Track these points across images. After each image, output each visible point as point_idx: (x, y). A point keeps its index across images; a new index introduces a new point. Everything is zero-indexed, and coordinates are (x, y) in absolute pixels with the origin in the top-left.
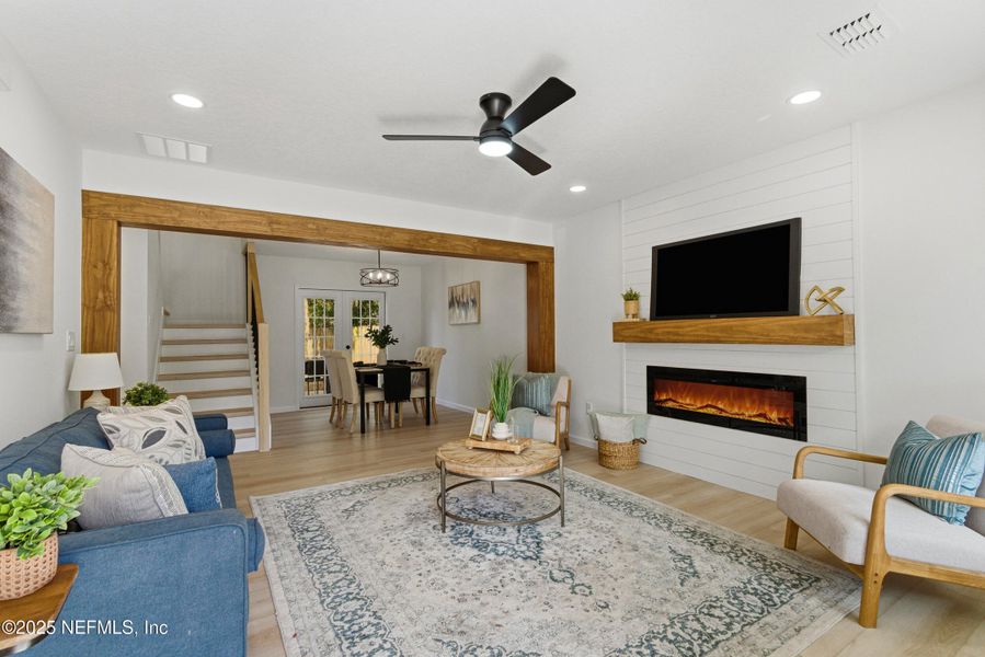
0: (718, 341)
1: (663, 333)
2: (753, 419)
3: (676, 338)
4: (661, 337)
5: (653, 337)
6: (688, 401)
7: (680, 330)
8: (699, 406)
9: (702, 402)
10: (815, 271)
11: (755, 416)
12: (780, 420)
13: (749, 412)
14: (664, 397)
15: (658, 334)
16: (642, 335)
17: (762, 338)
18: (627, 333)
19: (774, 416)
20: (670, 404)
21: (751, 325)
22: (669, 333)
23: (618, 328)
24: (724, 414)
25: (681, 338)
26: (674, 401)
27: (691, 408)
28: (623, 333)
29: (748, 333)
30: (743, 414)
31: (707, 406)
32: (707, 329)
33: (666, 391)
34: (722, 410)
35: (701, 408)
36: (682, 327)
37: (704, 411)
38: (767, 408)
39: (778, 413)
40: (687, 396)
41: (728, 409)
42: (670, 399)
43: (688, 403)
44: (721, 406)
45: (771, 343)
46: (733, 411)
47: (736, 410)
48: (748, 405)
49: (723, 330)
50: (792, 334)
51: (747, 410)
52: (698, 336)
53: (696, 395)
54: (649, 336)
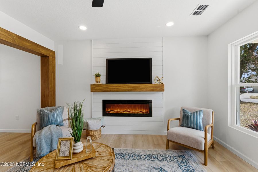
0: (131, 91)
1: (112, 88)
2: (139, 113)
3: (117, 90)
4: (111, 90)
5: (108, 90)
6: (118, 110)
7: (119, 88)
8: (122, 111)
9: (123, 110)
10: (156, 72)
11: (139, 112)
12: (146, 112)
13: (138, 111)
14: (109, 110)
15: (110, 89)
16: (104, 89)
17: (145, 90)
18: (97, 88)
19: (144, 111)
20: (112, 112)
21: (142, 86)
22: (114, 88)
23: (93, 86)
24: (130, 113)
25: (119, 90)
26: (113, 111)
27: (119, 112)
28: (94, 89)
29: (140, 88)
30: (136, 112)
31: (125, 111)
32: (128, 87)
33: (110, 108)
34: (129, 112)
35: (123, 112)
36: (120, 87)
37: (124, 113)
38: (142, 110)
39: (145, 111)
40: (118, 109)
41: (131, 111)
42: (112, 111)
43: (118, 111)
44: (129, 111)
45: (147, 91)
46: (133, 112)
47: (134, 111)
48: (137, 109)
49: (133, 87)
50: (152, 89)
51: (137, 111)
52: (125, 89)
53: (121, 108)
54: (107, 89)
